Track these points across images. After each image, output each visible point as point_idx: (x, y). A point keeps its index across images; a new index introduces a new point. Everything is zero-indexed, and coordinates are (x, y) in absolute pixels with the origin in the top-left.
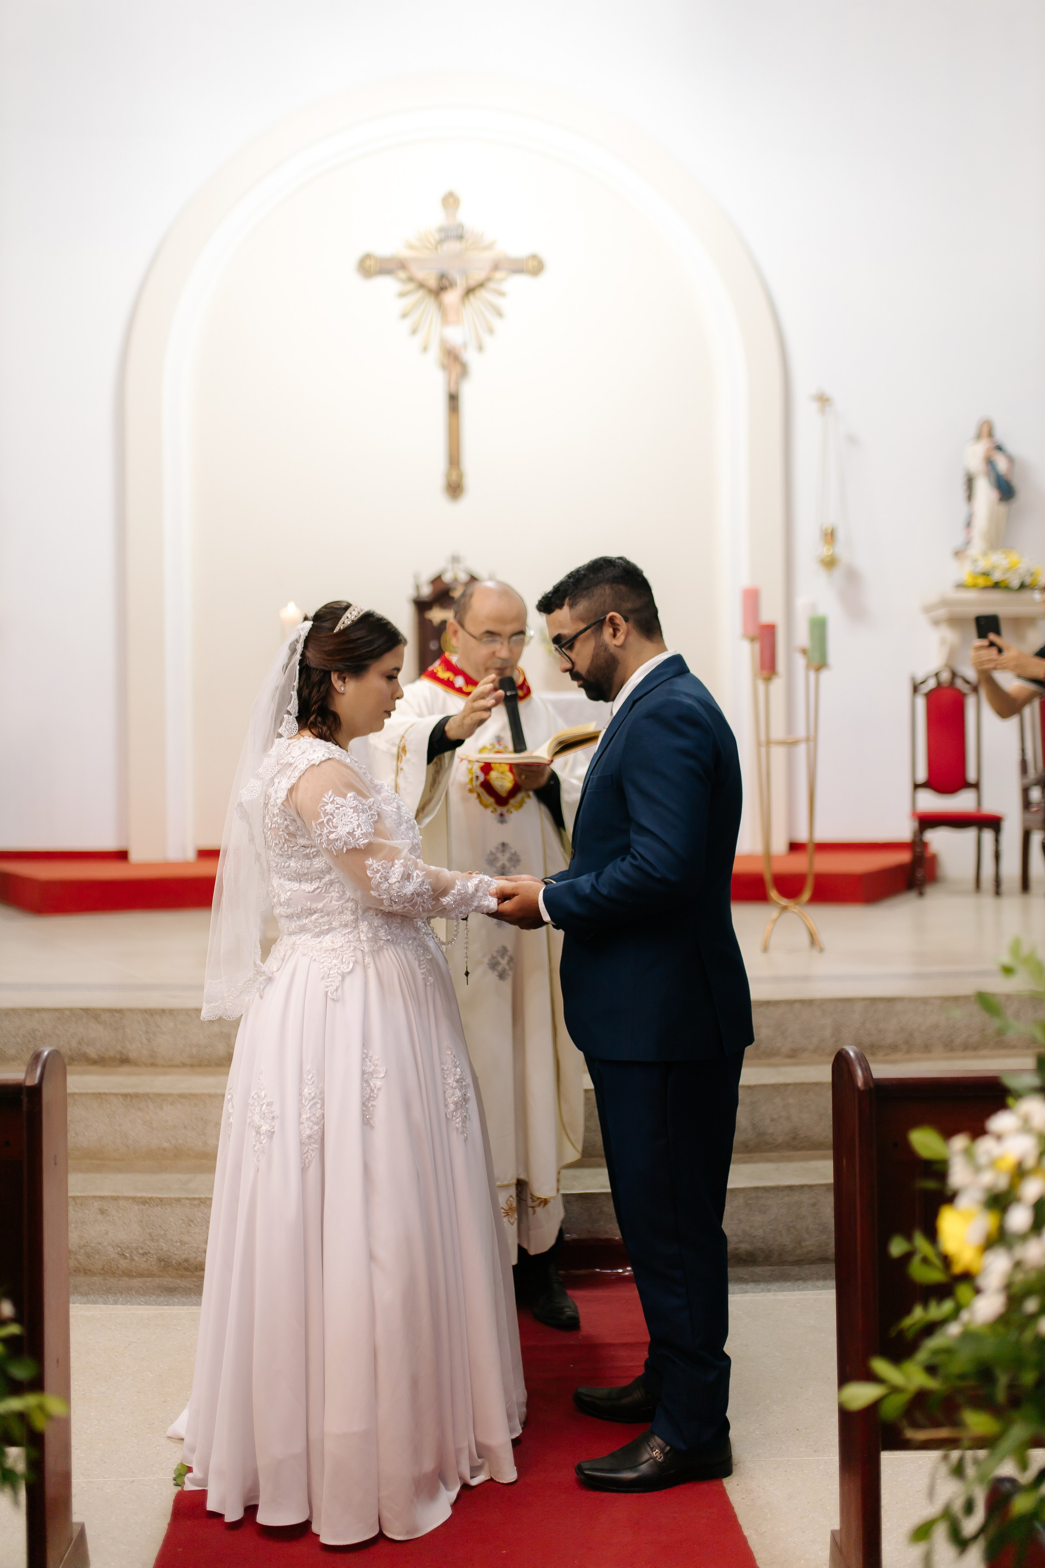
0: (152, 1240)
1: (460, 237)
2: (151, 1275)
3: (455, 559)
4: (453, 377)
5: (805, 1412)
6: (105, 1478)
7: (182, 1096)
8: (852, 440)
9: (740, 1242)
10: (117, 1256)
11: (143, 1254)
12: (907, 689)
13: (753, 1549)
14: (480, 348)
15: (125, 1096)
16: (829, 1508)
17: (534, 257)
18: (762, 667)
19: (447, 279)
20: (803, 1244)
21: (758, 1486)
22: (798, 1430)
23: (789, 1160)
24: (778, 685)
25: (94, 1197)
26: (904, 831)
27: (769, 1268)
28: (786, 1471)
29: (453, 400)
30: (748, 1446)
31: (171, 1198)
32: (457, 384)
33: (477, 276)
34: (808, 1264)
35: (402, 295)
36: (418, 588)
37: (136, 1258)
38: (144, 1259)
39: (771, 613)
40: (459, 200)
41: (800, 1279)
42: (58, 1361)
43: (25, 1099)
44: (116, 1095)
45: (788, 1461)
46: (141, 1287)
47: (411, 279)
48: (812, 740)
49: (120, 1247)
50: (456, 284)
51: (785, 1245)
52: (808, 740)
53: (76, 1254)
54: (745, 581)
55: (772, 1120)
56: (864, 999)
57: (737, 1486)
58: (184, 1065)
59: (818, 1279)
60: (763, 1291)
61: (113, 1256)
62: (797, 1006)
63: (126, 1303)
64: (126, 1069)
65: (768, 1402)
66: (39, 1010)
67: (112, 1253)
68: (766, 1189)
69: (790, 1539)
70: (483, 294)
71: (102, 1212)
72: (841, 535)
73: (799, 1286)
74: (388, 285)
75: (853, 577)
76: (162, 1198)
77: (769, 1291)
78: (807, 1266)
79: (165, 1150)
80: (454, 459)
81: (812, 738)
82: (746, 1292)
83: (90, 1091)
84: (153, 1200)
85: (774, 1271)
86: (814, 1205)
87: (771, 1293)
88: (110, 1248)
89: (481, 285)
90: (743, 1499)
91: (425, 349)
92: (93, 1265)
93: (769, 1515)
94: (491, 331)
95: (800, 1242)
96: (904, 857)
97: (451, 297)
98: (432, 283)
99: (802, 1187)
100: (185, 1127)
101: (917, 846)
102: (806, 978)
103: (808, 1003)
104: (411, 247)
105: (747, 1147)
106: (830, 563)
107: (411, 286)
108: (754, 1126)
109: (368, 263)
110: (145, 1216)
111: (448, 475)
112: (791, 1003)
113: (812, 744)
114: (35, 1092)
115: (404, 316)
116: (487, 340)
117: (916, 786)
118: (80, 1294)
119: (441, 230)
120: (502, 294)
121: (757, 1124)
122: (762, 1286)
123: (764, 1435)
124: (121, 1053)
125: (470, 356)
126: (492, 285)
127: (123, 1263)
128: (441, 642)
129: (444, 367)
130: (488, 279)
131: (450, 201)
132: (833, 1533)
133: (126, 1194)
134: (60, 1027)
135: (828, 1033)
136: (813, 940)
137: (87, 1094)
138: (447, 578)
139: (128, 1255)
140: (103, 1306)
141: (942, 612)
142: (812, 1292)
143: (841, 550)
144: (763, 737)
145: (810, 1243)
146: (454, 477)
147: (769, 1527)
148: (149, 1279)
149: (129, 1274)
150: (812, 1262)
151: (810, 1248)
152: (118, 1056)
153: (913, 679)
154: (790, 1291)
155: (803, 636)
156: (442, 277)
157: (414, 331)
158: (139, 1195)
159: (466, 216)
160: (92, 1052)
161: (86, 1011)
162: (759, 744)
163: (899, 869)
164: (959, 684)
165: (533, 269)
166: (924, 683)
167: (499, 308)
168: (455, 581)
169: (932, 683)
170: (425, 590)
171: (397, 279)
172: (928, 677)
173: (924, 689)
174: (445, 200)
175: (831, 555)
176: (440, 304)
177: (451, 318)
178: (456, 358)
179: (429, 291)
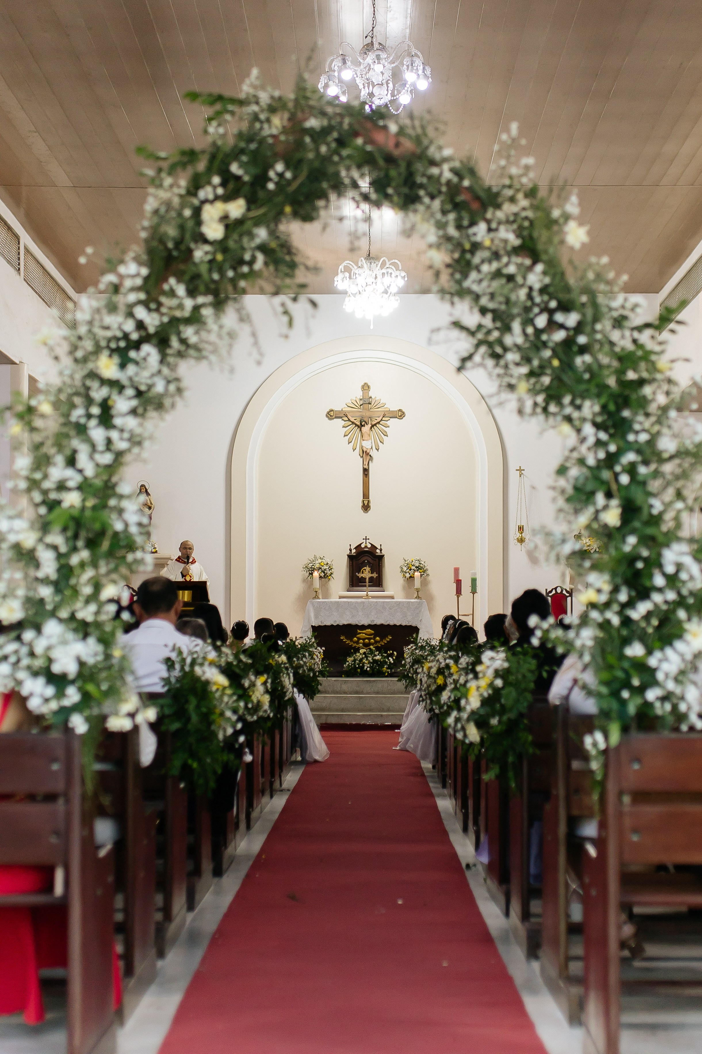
1: (370, 403)
3: (366, 539)
4: (366, 462)
17: (400, 410)
19: (364, 421)
29: (366, 472)
32: (368, 464)
33: (377, 419)
35: (345, 427)
40: (369, 387)
47: (349, 420)
50: (368, 422)
70: (379, 426)
72: (526, 529)
74: (339, 423)
80: (366, 495)
89: (379, 423)
94: (382, 442)
97: (366, 429)
104: (349, 406)
106: (521, 541)
107: (349, 423)
109: (332, 413)
111: (364, 502)
115: (346, 436)
116: (381, 446)
119: (362, 399)
120: (387, 427)
126: (383, 423)
128: (360, 573)
129: (362, 458)
130: (382, 420)
131: (366, 387)
138: (363, 547)
143: (526, 534)
156: (362, 420)
157: (350, 442)
159: (373, 394)
164: (564, 592)
165: (400, 416)
166: (551, 592)
167: (386, 432)
168: (366, 547)
169: (554, 592)
170: (354, 551)
171: (343, 420)
172: (552, 590)
173: (550, 594)
174: (363, 387)
175: (521, 537)
176: (361, 430)
177: (366, 437)
178: (368, 454)
179: (356, 425)
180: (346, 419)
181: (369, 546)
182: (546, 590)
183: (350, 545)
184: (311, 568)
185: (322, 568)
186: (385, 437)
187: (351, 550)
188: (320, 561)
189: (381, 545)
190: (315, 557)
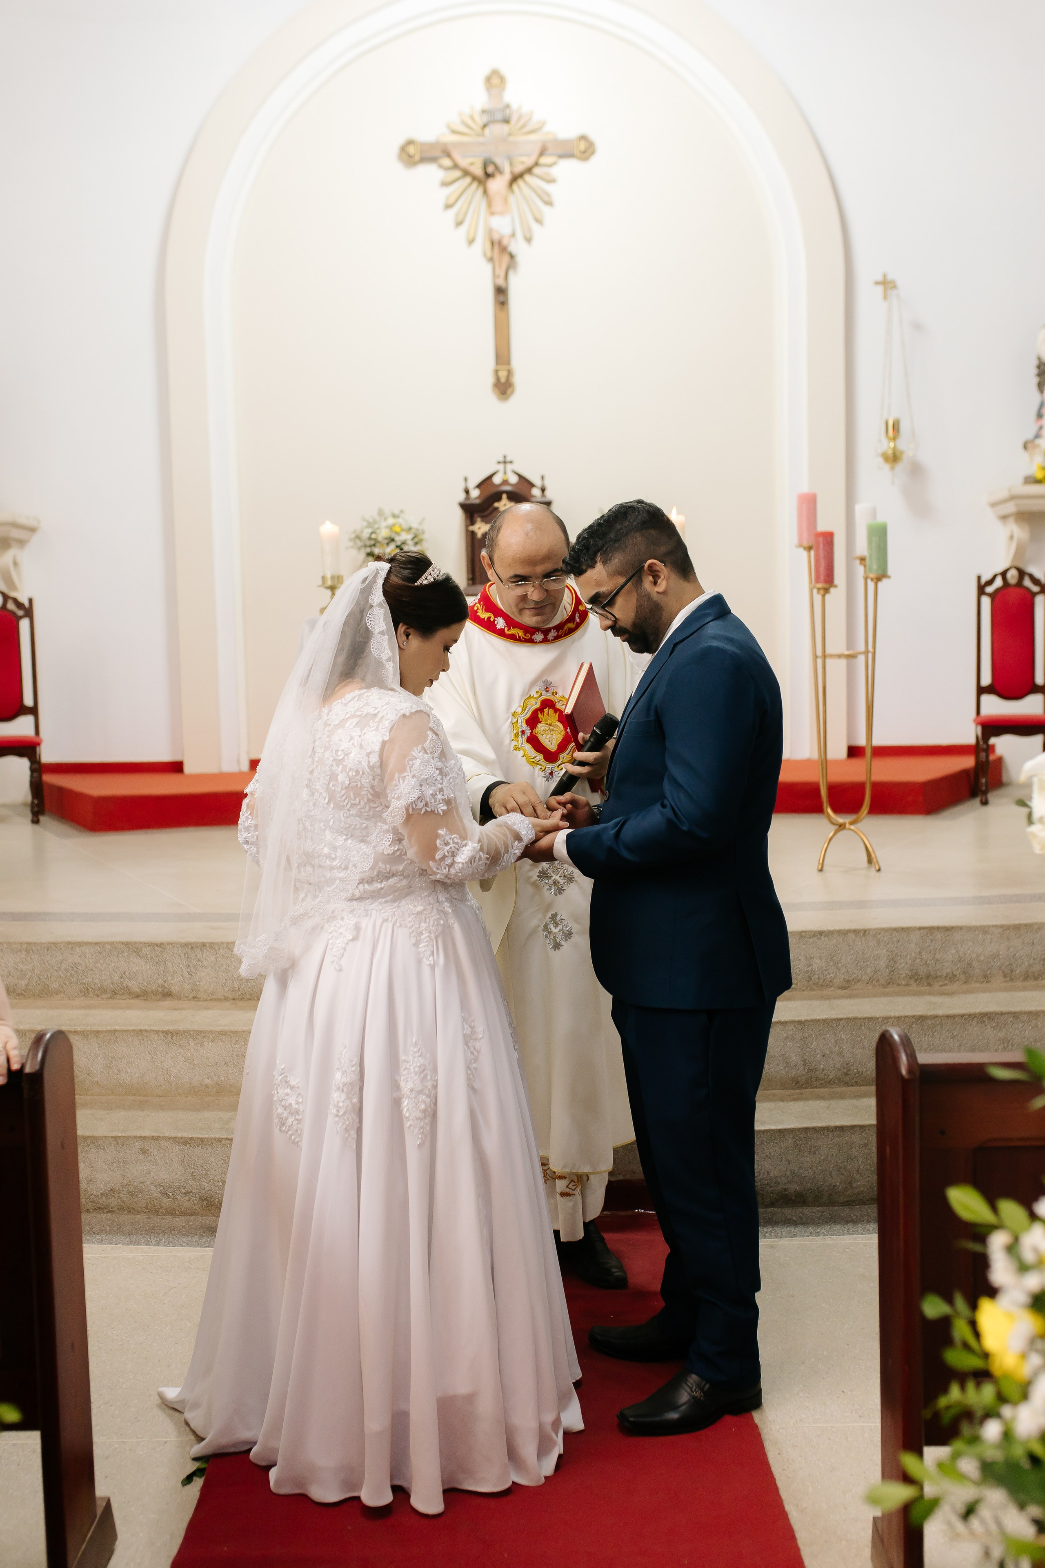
0: (194, 1180)
1: (507, 121)
2: (194, 1214)
3: (505, 461)
4: (501, 270)
6: (138, 1438)
7: (222, 1033)
8: (918, 327)
10: (159, 1195)
11: (185, 1194)
12: (973, 592)
14: (529, 240)
15: (166, 1033)
17: (583, 138)
18: (817, 580)
19: (492, 165)
20: (854, 1185)
22: (843, 1392)
23: (842, 1097)
24: (836, 596)
25: (135, 1137)
26: (968, 735)
27: (818, 1209)
28: (829, 1439)
29: (501, 292)
31: (211, 1139)
32: (505, 277)
33: (525, 160)
35: (445, 184)
37: (179, 1197)
38: (187, 1198)
39: (829, 519)
40: (504, 81)
43: (26, 1086)
44: (157, 1032)
45: (832, 1427)
46: (183, 1227)
47: (455, 167)
48: (871, 654)
49: (163, 1186)
50: (501, 171)
51: (835, 1186)
52: (866, 652)
53: (119, 1193)
54: (802, 487)
55: (824, 1056)
56: (920, 929)
57: (779, 1456)
58: (226, 999)
61: (156, 1195)
62: (852, 936)
63: (168, 1243)
64: (168, 1003)
65: (813, 1360)
66: (80, 944)
67: (155, 1192)
68: (816, 1130)
71: (144, 1152)
72: (904, 427)
74: (431, 173)
75: (917, 470)
76: (203, 1139)
77: (818, 1234)
79: (207, 1086)
80: (503, 356)
81: (870, 652)
82: (795, 1236)
83: (131, 1028)
84: (194, 1140)
87: (821, 1237)
88: (152, 1187)
89: (529, 170)
90: (786, 1468)
91: (471, 242)
92: (136, 1203)
93: (810, 1489)
94: (539, 221)
95: (850, 1183)
96: (968, 762)
97: (497, 185)
98: (478, 171)
99: (853, 1127)
100: (226, 1064)
101: (982, 751)
102: (862, 904)
103: (864, 933)
104: (454, 131)
106: (893, 458)
107: (457, 173)
108: (805, 1062)
109: (411, 150)
110: (186, 1156)
111: (497, 372)
112: (844, 933)
113: (870, 656)
114: (36, 1079)
115: (448, 206)
116: (536, 230)
117: (981, 690)
118: (124, 1233)
119: (485, 112)
120: (551, 181)
121: (808, 1061)
123: (808, 1397)
124: (163, 986)
125: (517, 247)
127: (166, 1202)
129: (491, 259)
130: (536, 164)
132: (875, 1520)
133: (167, 1134)
134: (101, 962)
135: (883, 963)
136: (871, 859)
137: (128, 1031)
138: (497, 481)
139: (171, 1194)
140: (145, 1248)
141: (1011, 508)
143: (902, 444)
144: (819, 652)
145: (859, 1184)
146: (503, 374)
147: (810, 1502)
148: (192, 1218)
149: (172, 1212)
151: (860, 1188)
152: (160, 990)
155: (862, 543)
156: (488, 163)
157: (459, 224)
158: (180, 1135)
159: (515, 96)
160: (134, 986)
161: (127, 944)
162: (816, 657)
163: (962, 775)
164: (1027, 583)
165: (584, 152)
166: (990, 582)
167: (548, 195)
168: (505, 482)
169: (999, 582)
170: (475, 493)
171: (441, 166)
172: (995, 577)
173: (990, 589)
174: (488, 80)
175: (894, 448)
176: (485, 192)
177: (498, 206)
178: (503, 249)
179: (475, 178)
180: (447, 162)
181: (514, 479)
182: (979, 578)
183: (466, 479)
184: (370, 539)
185: (397, 538)
186: (545, 209)
187: (467, 492)
188: (391, 521)
189: (543, 478)
190: (381, 513)
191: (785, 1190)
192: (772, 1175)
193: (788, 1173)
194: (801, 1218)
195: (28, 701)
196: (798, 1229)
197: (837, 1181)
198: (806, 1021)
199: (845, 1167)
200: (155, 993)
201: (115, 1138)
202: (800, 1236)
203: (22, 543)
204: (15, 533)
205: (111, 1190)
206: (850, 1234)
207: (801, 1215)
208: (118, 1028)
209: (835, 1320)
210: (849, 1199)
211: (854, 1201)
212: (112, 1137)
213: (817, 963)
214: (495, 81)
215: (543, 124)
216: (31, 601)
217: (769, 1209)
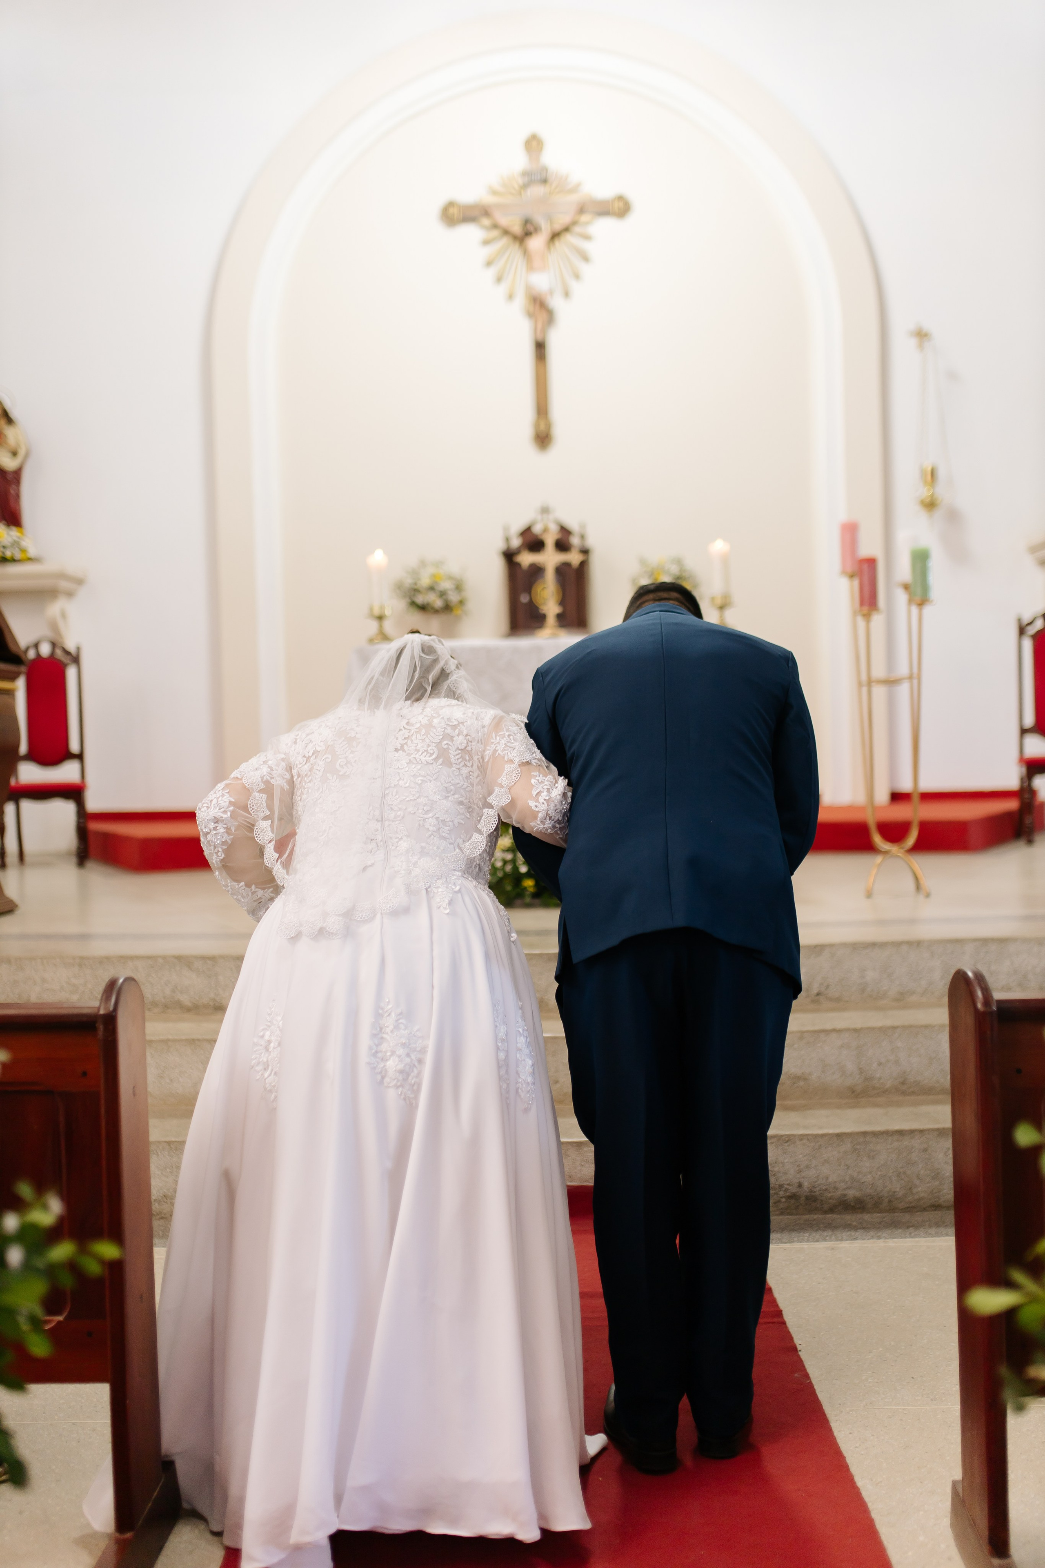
1: (545, 181)
3: (545, 510)
4: (540, 326)
5: (920, 1360)
8: (952, 376)
9: (849, 1188)
12: (1014, 632)
13: (867, 1499)
14: (567, 294)
16: (948, 1458)
17: (620, 198)
18: (862, 603)
19: (532, 224)
20: (914, 1191)
21: (872, 1435)
22: (913, 1378)
23: (899, 1104)
24: (878, 620)
26: (1011, 778)
27: (879, 1215)
28: (901, 1420)
29: (540, 347)
30: (861, 1394)
32: (544, 331)
33: (562, 220)
34: (920, 1211)
35: (486, 242)
36: (507, 540)
39: (870, 546)
40: (542, 144)
41: (911, 1227)
42: (141, 1297)
43: (101, 1027)
45: (904, 1409)
47: (495, 226)
48: (915, 678)
50: (541, 229)
51: (895, 1192)
52: (911, 677)
54: (842, 516)
55: (880, 1064)
56: (975, 940)
57: (850, 1435)
59: (930, 1227)
60: (872, 1237)
65: (881, 1349)
66: (132, 958)
68: (875, 1134)
69: (907, 1490)
70: (569, 238)
72: (941, 474)
73: (910, 1233)
74: (471, 233)
75: (954, 517)
77: (879, 1238)
78: (918, 1213)
80: (542, 409)
81: (915, 675)
82: (855, 1239)
83: (183, 1038)
85: (884, 1218)
86: (925, 1150)
87: (882, 1240)
89: (567, 229)
90: (856, 1447)
91: (510, 297)
93: (884, 1464)
94: (577, 276)
95: (910, 1189)
97: (536, 243)
98: (517, 229)
99: (912, 1132)
101: (1026, 793)
102: (913, 921)
103: (916, 944)
104: (494, 193)
105: (853, 1092)
106: (930, 505)
107: (495, 233)
108: (861, 1071)
109: (453, 211)
111: (537, 425)
112: (897, 944)
113: (915, 682)
114: (110, 1021)
115: (489, 264)
116: (574, 285)
117: (1024, 732)
119: (525, 174)
120: (587, 237)
121: (864, 1069)
122: (872, 1233)
123: (877, 1382)
124: (214, 1000)
125: (557, 303)
126: (577, 229)
128: (532, 596)
129: (530, 315)
130: (574, 223)
131: (534, 144)
132: (954, 1484)
134: (153, 975)
136: (918, 887)
138: (537, 529)
142: (925, 1239)
143: (941, 491)
144: (864, 677)
145: (922, 1190)
146: (542, 427)
147: (884, 1476)
150: (924, 1210)
151: (922, 1195)
152: (211, 1003)
153: (1019, 621)
154: (901, 1238)
155: (904, 570)
156: (527, 222)
159: (550, 159)
160: (185, 999)
161: (179, 958)
162: (860, 685)
163: (1007, 816)
165: (620, 211)
166: (1031, 624)
167: (585, 251)
168: (545, 528)
169: (1039, 625)
170: (515, 541)
172: (1035, 619)
173: (1032, 630)
174: (527, 143)
175: (932, 496)
176: (524, 250)
177: (537, 264)
178: (542, 305)
179: (513, 237)
181: (555, 529)
182: (1019, 619)
183: (507, 526)
184: (414, 587)
185: (441, 585)
186: (582, 265)
188: (432, 569)
189: (582, 526)
190: (423, 563)
191: (845, 1195)
192: (830, 1180)
193: (847, 1179)
194: (861, 1223)
195: (74, 747)
196: (859, 1233)
197: (896, 1186)
198: (861, 1029)
199: (905, 1173)
200: (206, 1006)
201: (169, 1143)
202: (862, 1239)
203: (70, 594)
204: (64, 584)
205: (164, 1196)
206: (911, 1237)
207: (861, 1220)
208: (170, 1038)
209: (901, 1313)
210: (911, 1205)
211: (914, 1207)
212: (165, 1142)
213: (870, 975)
214: (534, 143)
215: (579, 185)
216: (78, 649)
217: (828, 1216)
